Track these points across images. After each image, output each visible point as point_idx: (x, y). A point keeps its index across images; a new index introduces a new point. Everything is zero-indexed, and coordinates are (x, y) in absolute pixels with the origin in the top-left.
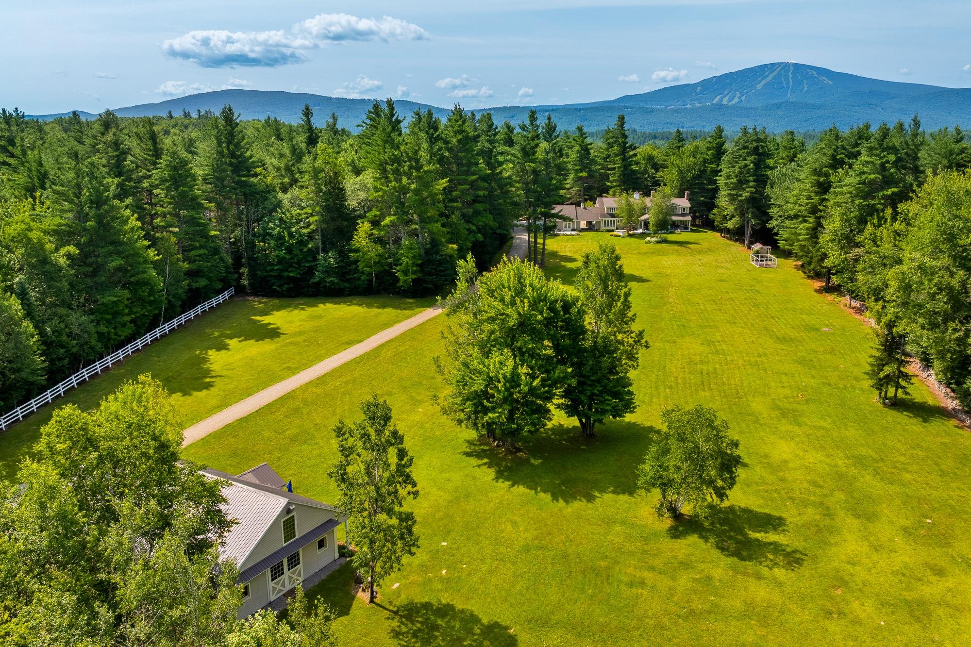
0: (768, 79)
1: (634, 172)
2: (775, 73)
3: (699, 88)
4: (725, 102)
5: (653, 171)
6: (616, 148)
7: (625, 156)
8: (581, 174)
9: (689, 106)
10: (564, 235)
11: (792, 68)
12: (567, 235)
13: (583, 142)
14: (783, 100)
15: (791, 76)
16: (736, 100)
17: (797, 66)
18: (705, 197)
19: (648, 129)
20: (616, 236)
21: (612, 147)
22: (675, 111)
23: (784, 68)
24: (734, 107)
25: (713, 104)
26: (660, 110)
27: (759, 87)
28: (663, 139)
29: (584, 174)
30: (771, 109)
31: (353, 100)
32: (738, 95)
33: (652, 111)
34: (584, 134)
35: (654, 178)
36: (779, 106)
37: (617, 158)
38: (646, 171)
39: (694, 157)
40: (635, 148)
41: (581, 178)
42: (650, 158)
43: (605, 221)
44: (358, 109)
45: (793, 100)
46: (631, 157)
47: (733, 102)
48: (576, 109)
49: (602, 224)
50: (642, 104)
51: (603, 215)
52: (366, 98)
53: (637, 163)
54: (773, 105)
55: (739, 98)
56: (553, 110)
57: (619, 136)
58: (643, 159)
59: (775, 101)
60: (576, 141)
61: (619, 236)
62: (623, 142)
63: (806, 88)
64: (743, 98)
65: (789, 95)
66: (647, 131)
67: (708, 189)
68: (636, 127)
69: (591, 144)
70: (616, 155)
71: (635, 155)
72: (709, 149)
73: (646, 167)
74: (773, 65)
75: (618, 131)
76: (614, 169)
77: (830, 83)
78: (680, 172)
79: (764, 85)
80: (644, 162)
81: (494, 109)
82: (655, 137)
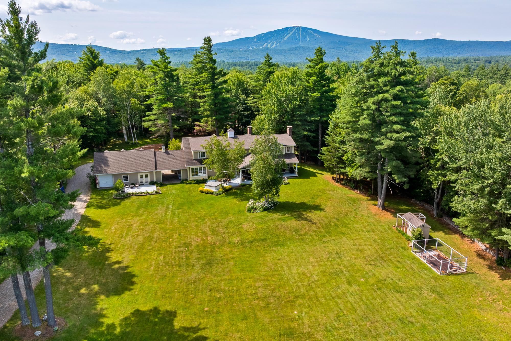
0: (290, 35)
1: (225, 100)
2: (293, 31)
3: (255, 39)
4: (269, 46)
5: (243, 96)
6: (205, 75)
7: (214, 83)
8: (165, 105)
9: (251, 48)
10: (136, 195)
11: (301, 29)
12: (141, 194)
13: (166, 68)
14: (298, 46)
15: (301, 33)
16: (274, 46)
17: (303, 28)
18: (309, 131)
19: (231, 61)
20: (208, 193)
21: (202, 73)
22: (244, 51)
23: (297, 29)
24: (274, 49)
25: (263, 48)
26: (237, 51)
27: (286, 39)
28: (239, 66)
29: (170, 105)
30: (292, 50)
31: (62, 44)
32: (275, 43)
33: (232, 51)
34: (167, 59)
35: (246, 104)
36: (296, 48)
37: (206, 86)
38: (237, 96)
39: (293, 84)
40: (225, 74)
41: (166, 109)
42: (240, 84)
43: (193, 169)
44: (64, 50)
45: (302, 45)
46: (221, 83)
47: (273, 47)
48: (192, 50)
49: (190, 173)
50: (227, 48)
51: (190, 162)
52: (70, 44)
53: (228, 91)
54: (293, 48)
55: (276, 44)
56: (179, 50)
57: (207, 61)
58: (234, 84)
59: (294, 46)
60: (158, 66)
61: (212, 193)
62: (211, 67)
63: (308, 39)
64: (278, 44)
65: (300, 43)
66: (230, 62)
67: (311, 122)
68: (224, 60)
69: (175, 70)
70: (205, 83)
71: (226, 82)
72: (309, 75)
73: (237, 92)
74: (291, 27)
75: (205, 56)
76: (204, 97)
77: (320, 37)
78: (279, 101)
79: (288, 38)
80: (234, 88)
81: (146, 50)
82: (235, 65)
